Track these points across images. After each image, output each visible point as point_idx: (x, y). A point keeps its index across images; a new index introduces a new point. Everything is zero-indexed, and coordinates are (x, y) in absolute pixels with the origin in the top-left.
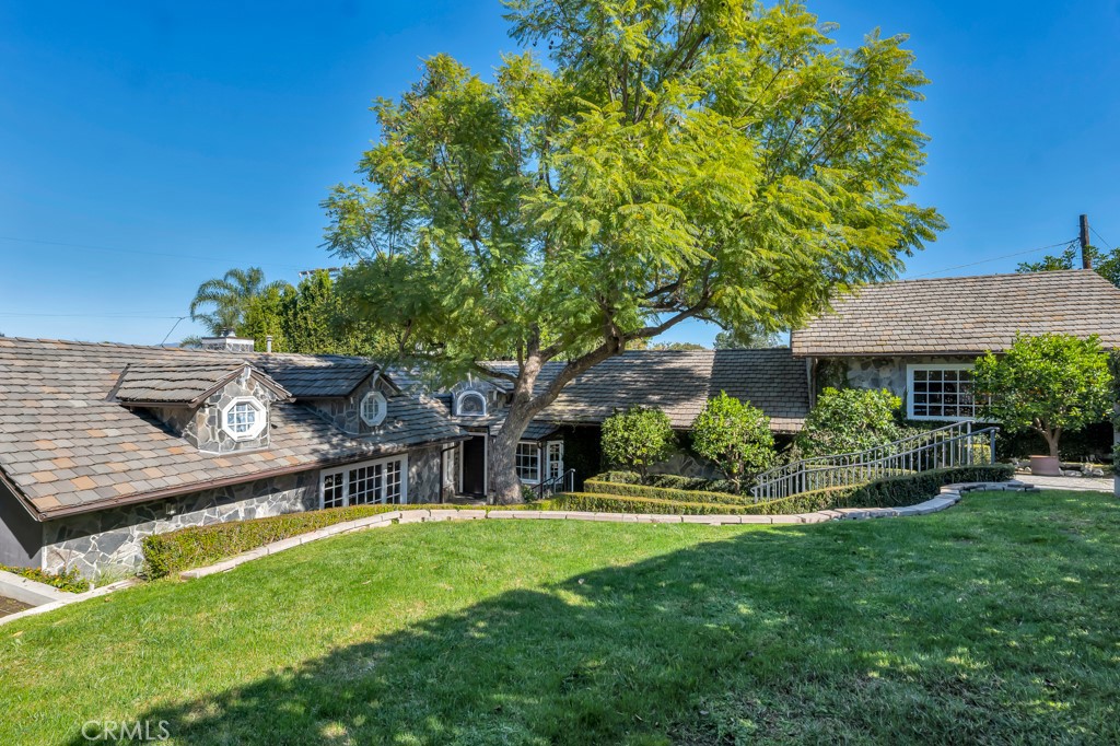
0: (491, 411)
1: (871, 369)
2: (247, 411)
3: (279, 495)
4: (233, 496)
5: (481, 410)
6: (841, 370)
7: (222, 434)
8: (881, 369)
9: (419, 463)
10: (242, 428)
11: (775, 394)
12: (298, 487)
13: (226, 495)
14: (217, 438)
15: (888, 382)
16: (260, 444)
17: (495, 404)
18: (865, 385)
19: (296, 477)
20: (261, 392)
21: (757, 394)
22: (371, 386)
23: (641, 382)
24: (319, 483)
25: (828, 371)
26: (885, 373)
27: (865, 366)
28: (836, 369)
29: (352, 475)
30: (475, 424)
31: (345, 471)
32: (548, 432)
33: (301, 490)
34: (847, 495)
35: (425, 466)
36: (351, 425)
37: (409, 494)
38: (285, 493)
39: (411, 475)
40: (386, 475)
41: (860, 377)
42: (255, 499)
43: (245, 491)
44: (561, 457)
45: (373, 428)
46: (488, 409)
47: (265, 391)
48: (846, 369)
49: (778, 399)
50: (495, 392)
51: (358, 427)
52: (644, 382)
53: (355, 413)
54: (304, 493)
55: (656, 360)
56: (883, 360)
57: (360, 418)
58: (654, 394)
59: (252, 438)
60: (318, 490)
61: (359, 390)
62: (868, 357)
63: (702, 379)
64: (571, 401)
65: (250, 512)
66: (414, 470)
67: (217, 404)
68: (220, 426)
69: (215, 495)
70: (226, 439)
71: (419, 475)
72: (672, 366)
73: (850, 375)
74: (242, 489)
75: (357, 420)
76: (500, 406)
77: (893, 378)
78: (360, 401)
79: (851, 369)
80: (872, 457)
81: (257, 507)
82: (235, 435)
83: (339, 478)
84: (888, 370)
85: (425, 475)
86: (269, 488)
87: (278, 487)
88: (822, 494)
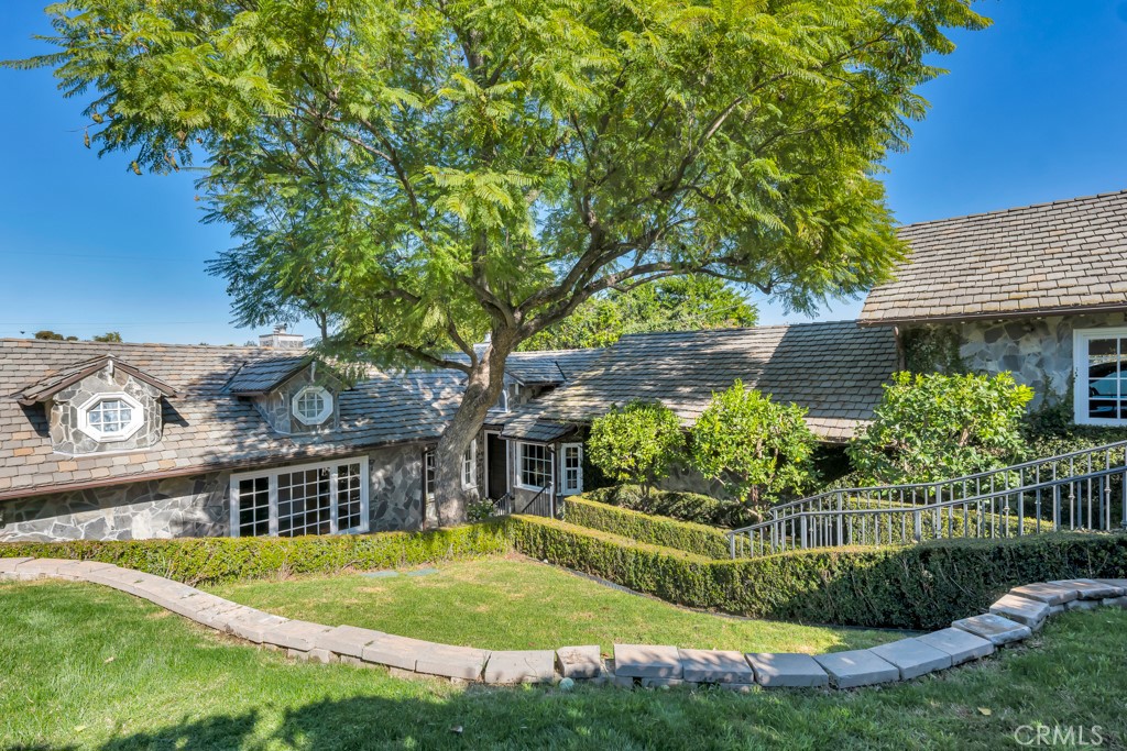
0: (513, 406)
1: (1004, 343)
2: (119, 409)
3: (168, 502)
4: (97, 503)
5: (502, 406)
6: (949, 344)
7: (78, 435)
8: (1022, 340)
9: (388, 467)
10: (112, 427)
11: (852, 384)
12: (197, 492)
13: (86, 501)
14: (71, 439)
15: (1035, 360)
16: (135, 445)
17: (518, 399)
18: (992, 366)
19: (193, 482)
20: (137, 387)
21: (824, 384)
22: (308, 379)
23: (678, 370)
24: (228, 488)
25: (927, 346)
26: (1030, 347)
27: (991, 336)
28: (941, 342)
29: (283, 480)
30: (494, 421)
31: (273, 475)
32: (560, 432)
33: (202, 496)
34: (866, 566)
35: (397, 470)
36: (282, 423)
37: (370, 502)
38: (175, 499)
39: (374, 479)
40: (336, 480)
41: (982, 355)
42: (130, 506)
43: (115, 497)
44: (579, 463)
45: (314, 427)
46: (510, 404)
47: (143, 386)
48: (958, 341)
49: (855, 391)
50: (517, 386)
51: (289, 426)
52: (682, 369)
53: (286, 410)
54: (207, 499)
55: (708, 342)
56: (1024, 324)
57: (291, 416)
58: (686, 386)
59: (123, 439)
60: (227, 497)
61: (291, 383)
62: (996, 321)
63: (757, 364)
64: (587, 395)
65: (123, 521)
66: (380, 474)
67: (70, 400)
68: (74, 425)
69: (69, 501)
70: (84, 439)
71: (388, 480)
72: (724, 348)
73: (964, 351)
74: (111, 494)
75: (288, 418)
76: (524, 401)
77: (1047, 354)
78: (291, 396)
79: (966, 342)
80: (973, 490)
81: (134, 515)
82: (98, 435)
83: (263, 483)
84: (1035, 340)
85: (398, 479)
86: (151, 494)
87: (166, 492)
88: (825, 557)
